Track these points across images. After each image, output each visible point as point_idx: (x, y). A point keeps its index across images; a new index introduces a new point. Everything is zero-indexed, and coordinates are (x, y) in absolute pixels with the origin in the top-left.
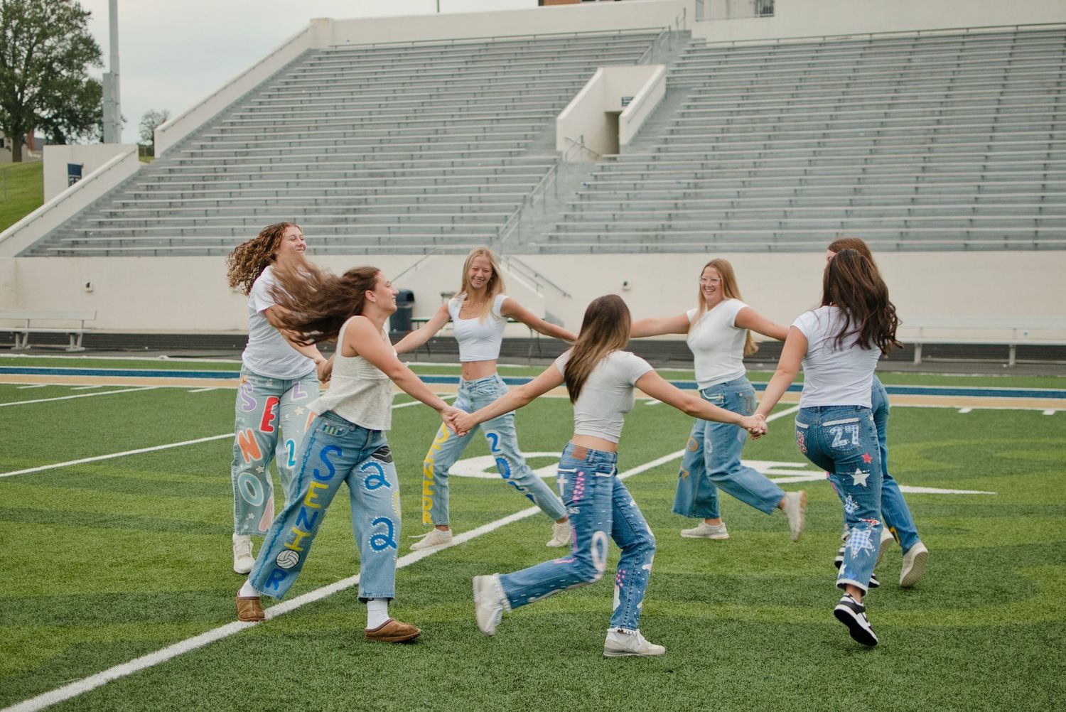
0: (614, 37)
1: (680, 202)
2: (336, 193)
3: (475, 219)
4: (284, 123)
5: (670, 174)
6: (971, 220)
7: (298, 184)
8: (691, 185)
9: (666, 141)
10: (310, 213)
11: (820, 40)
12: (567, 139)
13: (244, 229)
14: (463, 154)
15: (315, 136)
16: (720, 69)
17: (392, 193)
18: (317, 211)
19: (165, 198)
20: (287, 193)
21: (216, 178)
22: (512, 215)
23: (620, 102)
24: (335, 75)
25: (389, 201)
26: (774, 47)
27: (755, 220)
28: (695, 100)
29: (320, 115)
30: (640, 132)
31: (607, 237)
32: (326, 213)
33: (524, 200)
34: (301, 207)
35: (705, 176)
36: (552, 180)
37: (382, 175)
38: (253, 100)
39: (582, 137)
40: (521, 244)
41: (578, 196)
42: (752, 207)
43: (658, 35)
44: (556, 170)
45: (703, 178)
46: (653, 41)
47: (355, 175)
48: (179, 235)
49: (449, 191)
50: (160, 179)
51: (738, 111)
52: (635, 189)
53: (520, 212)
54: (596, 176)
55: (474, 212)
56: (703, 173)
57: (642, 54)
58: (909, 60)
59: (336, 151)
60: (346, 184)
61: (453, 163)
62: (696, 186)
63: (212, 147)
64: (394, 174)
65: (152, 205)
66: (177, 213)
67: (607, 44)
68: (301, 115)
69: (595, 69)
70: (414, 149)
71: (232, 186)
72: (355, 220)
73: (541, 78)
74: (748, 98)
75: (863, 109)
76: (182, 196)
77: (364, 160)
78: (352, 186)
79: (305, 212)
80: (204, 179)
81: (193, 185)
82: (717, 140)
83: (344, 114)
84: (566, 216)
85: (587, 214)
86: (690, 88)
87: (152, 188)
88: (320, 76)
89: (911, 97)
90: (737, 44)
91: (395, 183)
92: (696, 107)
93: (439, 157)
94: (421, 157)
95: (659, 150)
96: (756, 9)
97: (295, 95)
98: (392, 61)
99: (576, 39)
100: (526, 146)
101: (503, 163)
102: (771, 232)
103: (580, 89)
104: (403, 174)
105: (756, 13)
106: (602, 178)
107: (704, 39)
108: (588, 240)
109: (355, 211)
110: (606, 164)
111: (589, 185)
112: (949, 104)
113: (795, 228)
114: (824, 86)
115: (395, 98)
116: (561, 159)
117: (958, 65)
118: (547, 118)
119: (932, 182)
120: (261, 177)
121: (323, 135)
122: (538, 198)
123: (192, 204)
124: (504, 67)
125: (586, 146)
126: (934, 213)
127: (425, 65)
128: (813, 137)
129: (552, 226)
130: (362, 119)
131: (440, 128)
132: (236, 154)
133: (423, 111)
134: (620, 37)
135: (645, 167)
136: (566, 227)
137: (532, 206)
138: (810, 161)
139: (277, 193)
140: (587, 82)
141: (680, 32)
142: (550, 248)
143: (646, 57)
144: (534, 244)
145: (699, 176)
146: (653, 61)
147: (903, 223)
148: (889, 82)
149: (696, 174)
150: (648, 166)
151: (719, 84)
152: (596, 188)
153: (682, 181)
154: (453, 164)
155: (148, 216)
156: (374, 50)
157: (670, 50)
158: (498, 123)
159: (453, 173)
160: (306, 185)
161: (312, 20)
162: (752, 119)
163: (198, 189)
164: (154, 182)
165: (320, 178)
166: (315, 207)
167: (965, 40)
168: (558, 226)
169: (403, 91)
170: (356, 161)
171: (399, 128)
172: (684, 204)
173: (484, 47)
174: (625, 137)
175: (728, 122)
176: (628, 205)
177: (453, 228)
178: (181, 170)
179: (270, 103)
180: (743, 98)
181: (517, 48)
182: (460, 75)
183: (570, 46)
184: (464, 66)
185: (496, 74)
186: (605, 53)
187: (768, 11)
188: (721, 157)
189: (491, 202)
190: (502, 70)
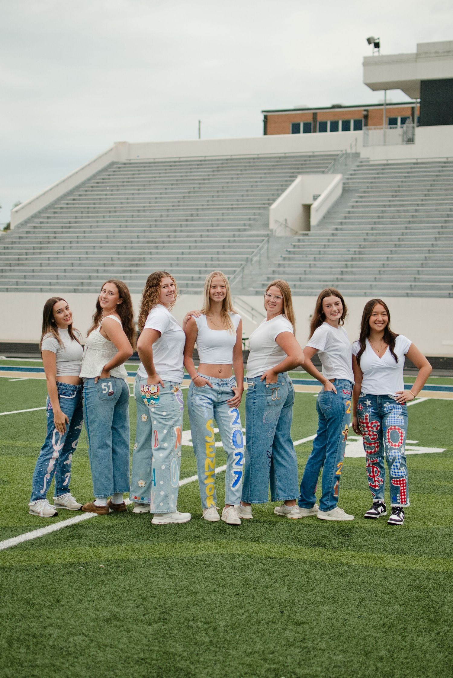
0: (310, 156)
1: (349, 263)
2: (125, 253)
4: (94, 208)
5: (343, 245)
7: (101, 247)
8: (357, 253)
9: (341, 223)
10: (107, 266)
11: (445, 160)
12: (276, 221)
13: (65, 276)
14: (208, 230)
15: (114, 217)
16: (378, 178)
17: (161, 254)
18: (112, 265)
19: (15, 255)
20: (94, 253)
21: (49, 243)
22: (238, 270)
23: (312, 198)
24: (129, 178)
25: (159, 259)
26: (414, 164)
27: (399, 276)
28: (361, 197)
29: (117, 203)
30: (324, 218)
31: (300, 285)
32: (118, 266)
33: (247, 260)
34: (102, 262)
36: (266, 247)
37: (155, 242)
38: (75, 193)
39: (286, 220)
40: (244, 289)
41: (282, 258)
42: (396, 267)
43: (338, 155)
44: (268, 241)
45: (364, 248)
46: (335, 159)
47: (138, 242)
48: (23, 279)
49: (199, 253)
50: (13, 243)
51: (389, 205)
52: (320, 254)
53: (243, 268)
54: (294, 245)
55: (214, 267)
56: (365, 245)
57: (327, 167)
59: (126, 226)
60: (132, 248)
62: (360, 253)
63: (48, 223)
64: (163, 242)
65: (7, 259)
66: (22, 265)
67: (305, 161)
68: (105, 203)
69: (296, 177)
70: (177, 226)
71: (58, 248)
72: (136, 271)
73: (261, 182)
74: (396, 196)
76: (26, 254)
77: (144, 233)
78: (136, 249)
79: (104, 265)
80: (41, 243)
81: (34, 247)
82: (375, 223)
83: (133, 203)
84: (273, 271)
85: (288, 270)
86: (358, 189)
87: (7, 248)
88: (119, 178)
90: (390, 162)
91: (164, 247)
92: (361, 202)
93: (193, 231)
94: (181, 231)
95: (336, 229)
96: (403, 139)
97: (102, 191)
98: (166, 170)
99: (285, 157)
100: (250, 225)
101: (234, 236)
102: (408, 284)
103: (286, 189)
104: (169, 242)
105: (403, 141)
106: (299, 247)
107: (368, 158)
109: (137, 265)
110: (301, 238)
111: (290, 251)
113: (424, 281)
114: (446, 190)
115: (166, 193)
116: (272, 234)
118: (264, 208)
120: (78, 242)
121: (119, 216)
122: (255, 259)
123: (32, 259)
124: (238, 174)
125: (290, 226)
127: (186, 172)
128: (438, 222)
129: (265, 277)
130: (144, 207)
131: (195, 212)
132: (62, 227)
133: (184, 202)
134: (314, 156)
135: (327, 240)
137: (252, 264)
138: (436, 238)
139: (87, 253)
140: (290, 185)
141: (353, 154)
143: (330, 170)
144: (252, 289)
145: (362, 246)
146: (335, 172)
149: (360, 245)
150: (329, 239)
151: (376, 187)
152: (294, 253)
153: (351, 249)
154: (201, 236)
155: (4, 266)
156: (154, 163)
157: (346, 165)
158: (232, 210)
159: (201, 242)
160: (106, 248)
161: (115, 143)
162: (398, 210)
163: (37, 249)
164: (9, 244)
165: (115, 244)
166: (111, 262)
168: (268, 278)
169: (172, 189)
170: (139, 233)
171: (168, 212)
172: (352, 265)
173: (225, 161)
174: (314, 220)
175: (383, 212)
176: (315, 265)
177: (200, 278)
178: (27, 238)
179: (86, 195)
180: (393, 196)
181: (246, 163)
182: (209, 179)
183: (280, 161)
184: (212, 173)
185: (232, 178)
186: (304, 166)
187: (411, 140)
188: (377, 235)
189: (225, 261)
190: (236, 176)
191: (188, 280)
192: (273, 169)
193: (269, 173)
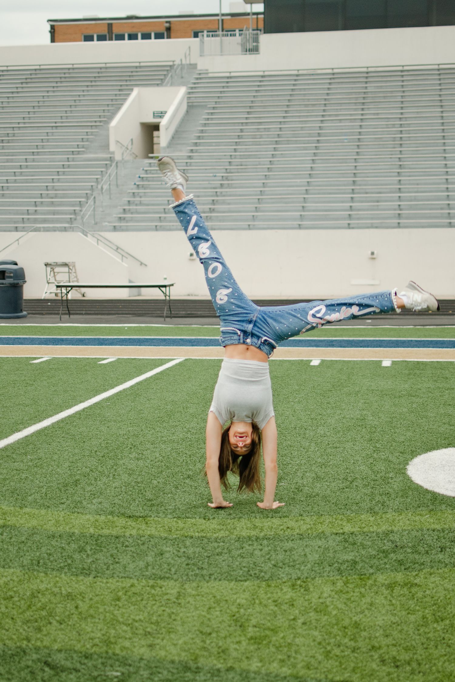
0: (136, 67)
1: (218, 190)
3: (52, 204)
5: (206, 169)
6: (449, 204)
8: (224, 178)
9: (196, 144)
11: (296, 73)
12: (118, 143)
14: (33, 152)
16: (225, 92)
23: (153, 116)
26: (263, 76)
28: (212, 114)
30: (173, 138)
31: (165, 218)
35: (232, 171)
36: (114, 173)
39: (132, 140)
40: (96, 224)
41: (135, 186)
42: (275, 195)
43: (170, 66)
44: (116, 166)
49: (27, 181)
51: (247, 123)
53: (94, 198)
54: (146, 171)
55: (52, 198)
56: (231, 169)
58: (366, 88)
61: (26, 159)
62: (227, 179)
67: (132, 72)
69: (132, 90)
73: (84, 96)
74: (251, 113)
75: (340, 122)
82: (236, 144)
84: (129, 201)
85: (144, 200)
86: (206, 106)
89: (374, 114)
90: (233, 74)
92: (212, 119)
93: (13, 155)
95: (192, 151)
99: (106, 68)
100: (83, 147)
101: (68, 160)
102: (298, 214)
105: (245, 51)
106: (151, 172)
107: (207, 70)
108: (152, 220)
111: (143, 178)
112: (404, 119)
113: (314, 211)
114: (306, 105)
116: (114, 158)
117: (404, 92)
118: (96, 126)
119: (410, 176)
122: (105, 187)
124: (53, 87)
126: (415, 199)
129: (120, 209)
131: (10, 131)
134: (140, 67)
135: (185, 164)
136: (129, 210)
137: (102, 193)
138: (313, 160)
140: (125, 100)
141: (187, 65)
142: (121, 227)
143: (168, 82)
144: (107, 223)
145: (228, 171)
146: (175, 84)
147: (397, 207)
148: (355, 103)
149: (226, 169)
152: (147, 179)
153: (217, 175)
157: (182, 77)
158: (56, 129)
159: (27, 167)
162: (258, 129)
167: (403, 74)
168: (124, 210)
172: (222, 193)
173: (34, 72)
174: (164, 141)
175: (242, 131)
177: (36, 211)
180: (248, 113)
181: (60, 73)
182: (18, 92)
183: (102, 72)
184: (20, 85)
185: (48, 92)
186: (131, 78)
187: (255, 50)
188: (241, 157)
189: (63, 190)
190: (52, 89)
191: (23, 214)
192: (95, 81)
193: (92, 86)
